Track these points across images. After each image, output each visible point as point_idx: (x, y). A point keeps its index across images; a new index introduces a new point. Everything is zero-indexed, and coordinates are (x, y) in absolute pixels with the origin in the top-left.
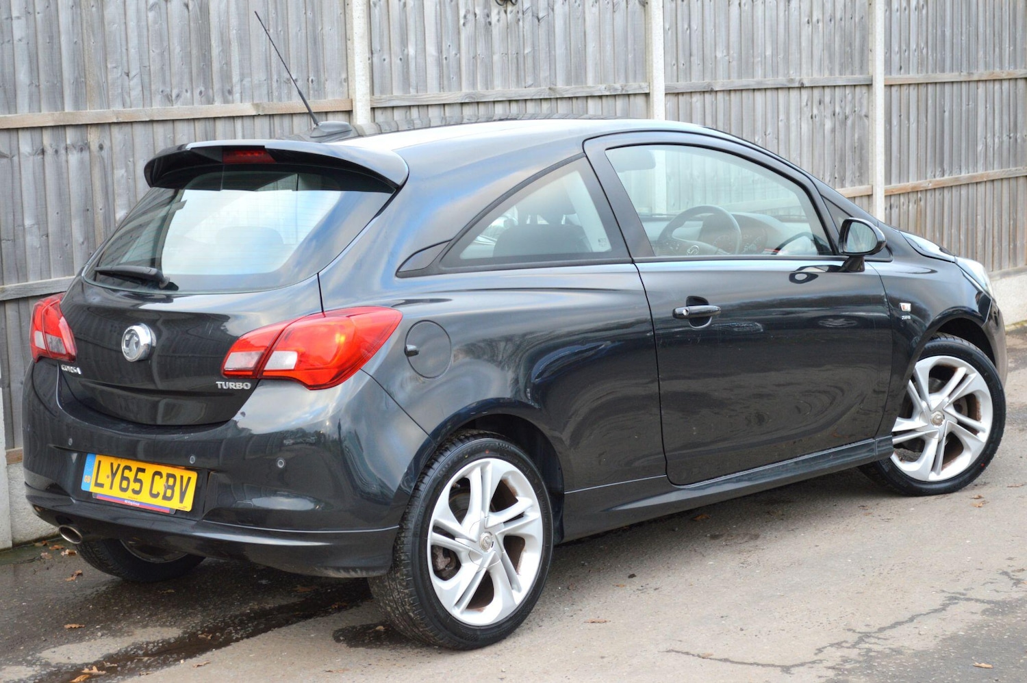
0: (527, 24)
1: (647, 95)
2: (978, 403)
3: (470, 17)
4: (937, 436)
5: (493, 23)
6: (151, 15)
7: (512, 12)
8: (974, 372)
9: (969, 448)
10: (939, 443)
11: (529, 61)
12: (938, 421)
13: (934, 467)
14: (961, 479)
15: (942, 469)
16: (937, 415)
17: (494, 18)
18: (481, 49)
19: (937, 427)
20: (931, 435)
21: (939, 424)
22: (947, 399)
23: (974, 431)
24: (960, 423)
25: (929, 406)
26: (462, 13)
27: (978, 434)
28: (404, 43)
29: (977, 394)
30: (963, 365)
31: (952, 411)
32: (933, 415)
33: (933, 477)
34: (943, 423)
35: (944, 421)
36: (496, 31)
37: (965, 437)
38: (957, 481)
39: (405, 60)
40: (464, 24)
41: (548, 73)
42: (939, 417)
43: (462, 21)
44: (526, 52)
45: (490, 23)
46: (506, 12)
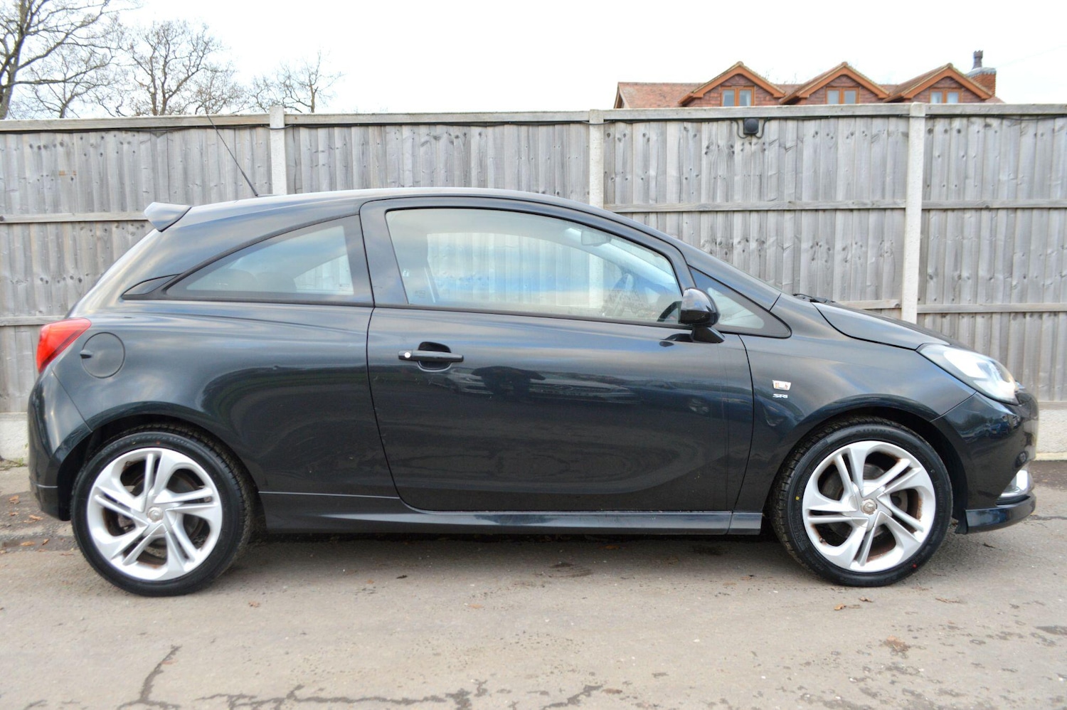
0: (772, 153)
1: (904, 209)
2: (920, 500)
3: (713, 148)
4: (865, 525)
5: (736, 153)
6: (422, 150)
7: (755, 144)
8: (919, 466)
9: (902, 545)
10: (867, 533)
11: (774, 181)
12: (869, 510)
13: (857, 557)
14: (887, 576)
15: (868, 560)
16: (869, 503)
17: (738, 147)
18: (722, 171)
19: (867, 515)
20: (860, 522)
21: (870, 512)
22: (883, 488)
23: (911, 529)
24: (895, 516)
25: (861, 493)
26: (705, 144)
27: (915, 533)
28: (646, 167)
29: (920, 491)
30: (906, 457)
31: (887, 502)
32: (864, 503)
33: (856, 567)
34: (875, 512)
35: (876, 511)
36: (738, 157)
37: (899, 532)
38: (882, 577)
39: (646, 181)
40: (706, 153)
41: (794, 191)
42: (870, 505)
43: (704, 151)
44: (769, 174)
45: (733, 152)
46: (750, 144)
